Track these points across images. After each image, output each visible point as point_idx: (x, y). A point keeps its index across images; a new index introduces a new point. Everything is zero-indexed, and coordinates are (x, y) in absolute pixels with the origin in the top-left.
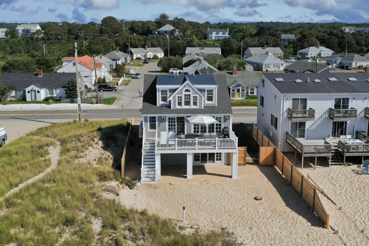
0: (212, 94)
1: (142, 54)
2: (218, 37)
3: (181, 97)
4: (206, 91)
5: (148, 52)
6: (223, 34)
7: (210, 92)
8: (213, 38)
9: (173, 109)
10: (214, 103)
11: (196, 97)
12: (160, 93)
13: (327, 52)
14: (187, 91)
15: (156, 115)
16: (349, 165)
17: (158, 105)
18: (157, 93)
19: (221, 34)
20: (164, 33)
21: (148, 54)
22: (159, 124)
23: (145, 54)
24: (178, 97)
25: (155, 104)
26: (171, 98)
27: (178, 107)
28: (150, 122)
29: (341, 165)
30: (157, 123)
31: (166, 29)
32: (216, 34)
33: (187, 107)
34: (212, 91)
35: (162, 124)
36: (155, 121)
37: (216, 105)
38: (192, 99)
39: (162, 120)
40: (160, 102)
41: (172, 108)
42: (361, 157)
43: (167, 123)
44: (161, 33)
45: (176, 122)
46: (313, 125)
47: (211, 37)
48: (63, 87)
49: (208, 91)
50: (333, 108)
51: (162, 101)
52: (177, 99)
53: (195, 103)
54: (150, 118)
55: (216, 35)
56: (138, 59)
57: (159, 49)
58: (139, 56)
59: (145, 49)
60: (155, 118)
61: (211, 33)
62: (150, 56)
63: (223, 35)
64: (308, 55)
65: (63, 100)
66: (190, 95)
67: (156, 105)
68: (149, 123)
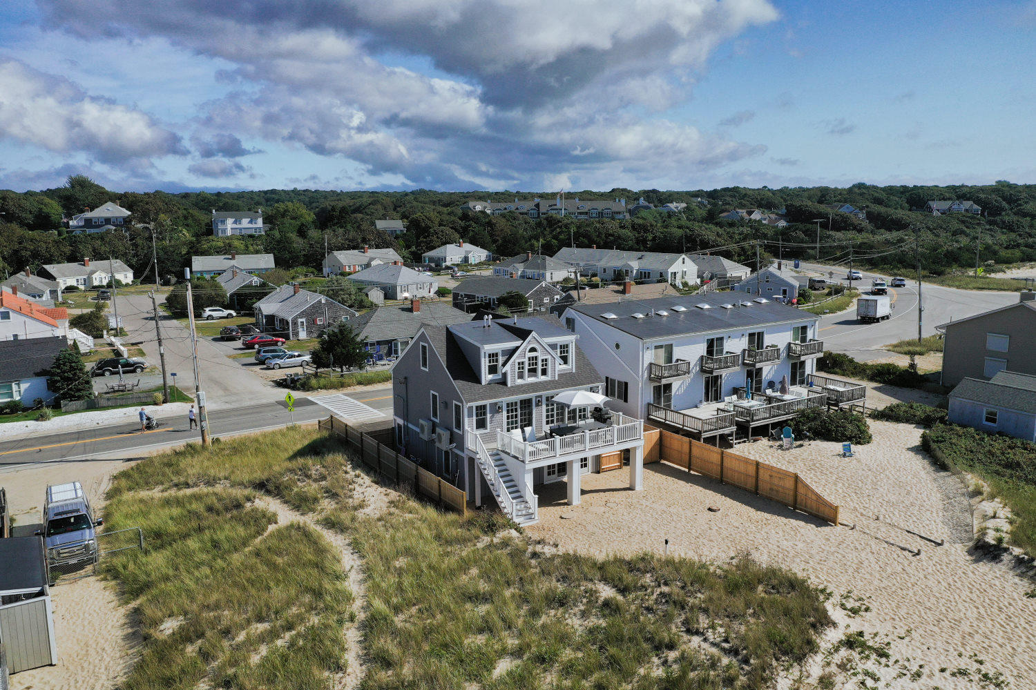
0: (567, 352)
1: (79, 278)
2: (241, 229)
3: (523, 363)
4: (559, 347)
5: (93, 272)
6: (251, 222)
7: (564, 348)
8: (229, 233)
9: (512, 387)
10: (570, 367)
11: (546, 360)
12: (487, 359)
13: (478, 254)
14: (533, 350)
15: (487, 402)
16: (755, 441)
17: (483, 383)
18: (483, 360)
19: (245, 223)
20: (102, 222)
21: (94, 276)
22: (491, 417)
23: (85, 277)
24: (519, 364)
25: (478, 381)
26: (508, 368)
27: (520, 382)
28: (477, 416)
29: (745, 442)
30: (489, 416)
31: (108, 215)
32: (235, 222)
33: (532, 380)
34: (567, 346)
35: (497, 416)
36: (485, 414)
37: (574, 371)
38: (540, 363)
39: (496, 409)
40: (486, 377)
41: (509, 385)
42: (768, 425)
43: (505, 414)
44: (95, 222)
45: (519, 410)
46: (680, 386)
47: (224, 231)
48: (38, 374)
49: (561, 346)
50: (705, 354)
51: (489, 373)
52: (517, 366)
53: (544, 372)
54: (477, 407)
55: (235, 226)
56: (70, 289)
57: (117, 263)
58: (72, 282)
59: (84, 265)
60: (484, 407)
61: (223, 222)
62: (101, 281)
63: (250, 226)
64: (445, 262)
65: (66, 405)
66: (536, 358)
67: (480, 383)
68: (475, 418)
